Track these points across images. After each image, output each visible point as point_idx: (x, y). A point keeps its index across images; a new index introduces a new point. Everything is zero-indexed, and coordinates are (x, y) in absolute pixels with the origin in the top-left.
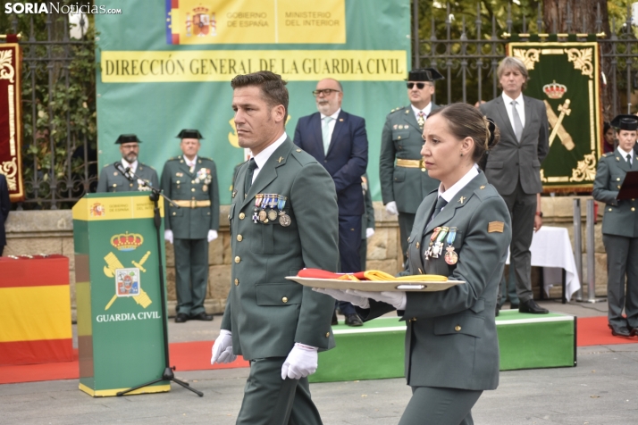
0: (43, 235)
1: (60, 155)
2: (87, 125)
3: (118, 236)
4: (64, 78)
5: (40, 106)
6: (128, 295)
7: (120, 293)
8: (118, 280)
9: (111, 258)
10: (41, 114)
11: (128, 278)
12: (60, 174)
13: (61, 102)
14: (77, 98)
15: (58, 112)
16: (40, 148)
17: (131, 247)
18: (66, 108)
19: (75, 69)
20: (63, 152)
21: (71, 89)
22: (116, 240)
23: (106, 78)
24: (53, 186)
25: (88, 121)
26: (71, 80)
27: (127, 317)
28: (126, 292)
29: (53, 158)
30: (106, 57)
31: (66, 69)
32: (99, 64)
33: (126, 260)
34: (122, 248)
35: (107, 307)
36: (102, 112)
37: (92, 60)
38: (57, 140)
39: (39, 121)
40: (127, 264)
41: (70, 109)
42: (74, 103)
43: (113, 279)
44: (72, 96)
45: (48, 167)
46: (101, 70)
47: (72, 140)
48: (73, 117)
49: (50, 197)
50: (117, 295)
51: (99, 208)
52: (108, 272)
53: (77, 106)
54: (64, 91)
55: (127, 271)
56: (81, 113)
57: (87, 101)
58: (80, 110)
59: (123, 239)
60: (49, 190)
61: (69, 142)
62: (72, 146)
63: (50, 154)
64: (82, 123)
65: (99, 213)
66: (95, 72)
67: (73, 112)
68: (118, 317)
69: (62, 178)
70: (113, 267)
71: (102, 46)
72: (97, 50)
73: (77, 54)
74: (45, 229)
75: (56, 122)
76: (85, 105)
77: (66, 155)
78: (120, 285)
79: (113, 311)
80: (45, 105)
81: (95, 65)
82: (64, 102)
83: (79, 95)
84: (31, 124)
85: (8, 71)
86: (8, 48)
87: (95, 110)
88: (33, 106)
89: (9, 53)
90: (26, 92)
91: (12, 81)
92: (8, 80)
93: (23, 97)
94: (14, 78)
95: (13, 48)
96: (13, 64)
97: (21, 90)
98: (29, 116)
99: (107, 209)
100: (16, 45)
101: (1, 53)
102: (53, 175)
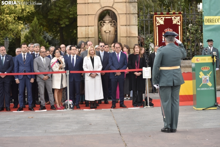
0: (188, 67)
1: (193, 45)
2: (200, 37)
3: (203, 67)
4: (194, 24)
5: (187, 32)
6: (206, 83)
7: (204, 82)
8: (203, 79)
9: (201, 73)
10: (188, 34)
11: (206, 78)
12: (193, 50)
13: (193, 30)
14: (198, 29)
15: (192, 33)
16: (187, 42)
17: (207, 70)
18: (194, 32)
19: (197, 21)
20: (194, 44)
21: (196, 27)
22: (202, 68)
23: (205, 24)
24: (191, 54)
25: (201, 35)
26: (196, 24)
27: (205, 89)
28: (205, 82)
29: (191, 46)
30: (205, 18)
31: (195, 21)
32: (204, 20)
33: (205, 73)
34: (204, 70)
35: (200, 86)
36: (204, 33)
37: (201, 19)
38: (192, 41)
39: (187, 36)
40: (205, 75)
41: (196, 32)
42: (196, 31)
43: (202, 79)
44: (196, 29)
45: (190, 48)
46: (204, 21)
47: (196, 41)
48: (196, 34)
49: (190, 57)
50: (203, 83)
51: (198, 60)
52: (200, 77)
53: (198, 32)
54: (194, 28)
55: (206, 77)
56: (199, 33)
58: (198, 33)
59: (204, 68)
60: (190, 55)
61: (195, 41)
62: (196, 42)
63: (191, 45)
64: (199, 36)
65: (198, 61)
66: (202, 22)
67: (196, 33)
68: (203, 89)
69: (194, 51)
70: (202, 75)
71: (204, 15)
72: (203, 16)
73: (197, 17)
74: (189, 65)
75: (192, 36)
76: (200, 31)
77: (195, 45)
78: (204, 80)
79: (202, 87)
80: (189, 31)
81: (202, 20)
82: (194, 30)
83: (198, 28)
84: (185, 36)
85: (179, 22)
86: (179, 16)
87: (202, 33)
88: (186, 32)
89: (179, 17)
90: (184, 28)
91: (180, 25)
92: (179, 25)
93: (183, 29)
94: (180, 24)
95: (180, 16)
96: (180, 20)
97: (182, 27)
98: (185, 34)
99: (200, 60)
100: (181, 15)
101: (177, 17)
102: (191, 50)
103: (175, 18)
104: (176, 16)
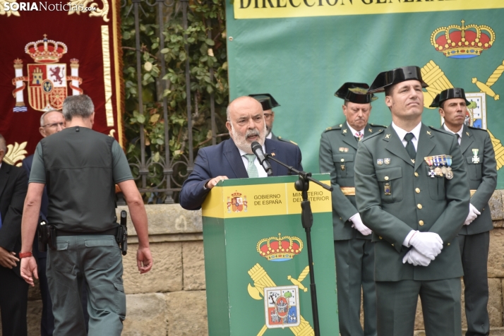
1: (177, 125)
2: (215, 81)
3: (268, 241)
4: (180, 14)
5: (146, 55)
6: (283, 326)
7: (271, 322)
8: (268, 304)
9: (257, 272)
10: (148, 66)
11: (282, 300)
12: (177, 153)
13: (176, 49)
14: (200, 43)
15: (172, 64)
16: (148, 114)
17: (286, 256)
18: (183, 56)
19: (195, 1)
20: (181, 122)
21: (191, 29)
22: (264, 247)
23: (240, 12)
24: (168, 170)
25: (216, 75)
26: (190, 17)
28: (280, 321)
29: (168, 128)
34: (273, 257)
36: (235, 63)
38: (173, 103)
39: (146, 76)
40: (280, 280)
41: (190, 60)
42: (195, 50)
43: (262, 302)
44: (192, 40)
45: (160, 142)
46: (233, 1)
47: (193, 103)
48: (195, 69)
49: (165, 185)
50: (268, 325)
51: (240, 200)
52: (253, 293)
53: (200, 55)
54: (180, 34)
55: (281, 291)
56: (205, 64)
57: (213, 47)
59: (274, 244)
60: (161, 175)
61: (189, 106)
62: (193, 111)
63: (164, 125)
64: (208, 80)
65: (239, 207)
66: (224, 5)
67: (194, 64)
69: (181, 158)
70: (261, 285)
75: (170, 77)
76: (211, 52)
77: (186, 125)
78: (271, 311)
80: (154, 53)
82: (181, 49)
83: (203, 39)
84: (135, 81)
85: (101, 5)
87: (225, 60)
88: (138, 55)
90: (127, 36)
91: (106, 20)
92: (100, 18)
93: (123, 43)
94: (110, 15)
97: (120, 32)
98: (131, 70)
99: (251, 201)
102: (167, 153)
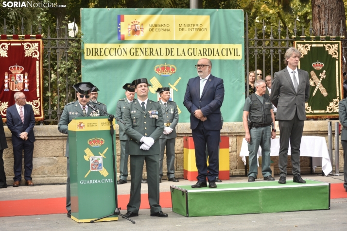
0: (53, 138)
1: (63, 97)
2: (77, 81)
3: (92, 140)
4: (65, 57)
5: (52, 72)
6: (96, 170)
7: (92, 169)
8: (91, 162)
9: (88, 151)
10: (53, 76)
11: (96, 161)
13: (63, 69)
14: (72, 67)
15: (62, 75)
16: (52, 92)
17: (98, 145)
18: (66, 72)
19: (70, 53)
20: (64, 96)
21: (68, 63)
22: (90, 141)
23: (87, 57)
25: (77, 79)
26: (69, 58)
27: (96, 181)
28: (95, 168)
29: (59, 98)
30: (87, 46)
31: (66, 53)
32: (83, 50)
33: (96, 152)
34: (94, 146)
35: (86, 176)
36: (84, 75)
37: (79, 48)
38: (61, 89)
39: (52, 79)
40: (96, 154)
41: (68, 73)
42: (70, 70)
43: (89, 162)
44: (69, 67)
45: (56, 103)
46: (84, 53)
47: (68, 89)
48: (69, 77)
49: (57, 119)
50: (91, 170)
51: (82, 125)
52: (86, 158)
53: (72, 72)
54: (65, 64)
55: (96, 158)
56: (73, 75)
57: (76, 69)
59: (94, 141)
61: (67, 90)
62: (69, 91)
63: (58, 96)
64: (74, 81)
65: (81, 127)
66: (81, 54)
67: (70, 75)
68: (91, 181)
70: (89, 155)
71: (84, 41)
72: (82, 43)
73: (72, 44)
74: (54, 135)
75: (60, 79)
76: (75, 71)
77: (66, 97)
78: (92, 165)
79: (89, 178)
80: (56, 71)
81: (81, 51)
84: (48, 81)
85: (36, 54)
86: (36, 42)
87: (81, 74)
88: (49, 72)
89: (37, 44)
90: (46, 64)
91: (38, 59)
92: (36, 58)
93: (44, 67)
94: (39, 57)
95: (39, 42)
96: (39, 50)
97: (43, 63)
98: (47, 77)
99: (86, 125)
100: (41, 40)
101: (33, 44)
102: (58, 106)
103: (30, 47)
104: (31, 42)
